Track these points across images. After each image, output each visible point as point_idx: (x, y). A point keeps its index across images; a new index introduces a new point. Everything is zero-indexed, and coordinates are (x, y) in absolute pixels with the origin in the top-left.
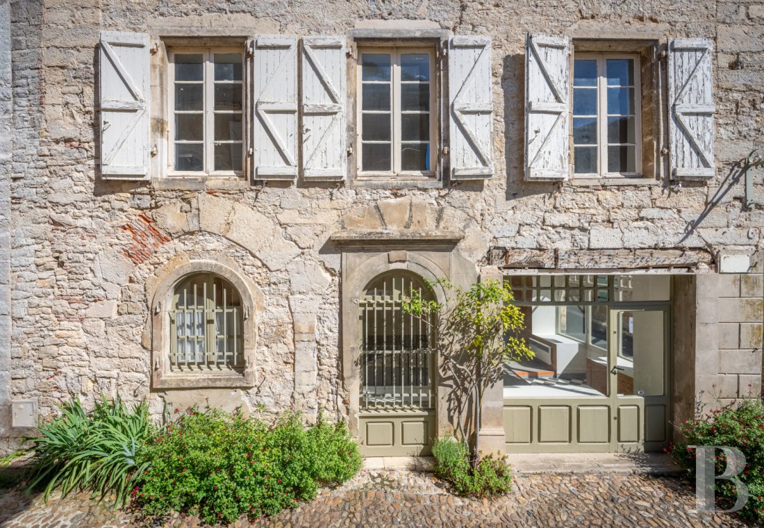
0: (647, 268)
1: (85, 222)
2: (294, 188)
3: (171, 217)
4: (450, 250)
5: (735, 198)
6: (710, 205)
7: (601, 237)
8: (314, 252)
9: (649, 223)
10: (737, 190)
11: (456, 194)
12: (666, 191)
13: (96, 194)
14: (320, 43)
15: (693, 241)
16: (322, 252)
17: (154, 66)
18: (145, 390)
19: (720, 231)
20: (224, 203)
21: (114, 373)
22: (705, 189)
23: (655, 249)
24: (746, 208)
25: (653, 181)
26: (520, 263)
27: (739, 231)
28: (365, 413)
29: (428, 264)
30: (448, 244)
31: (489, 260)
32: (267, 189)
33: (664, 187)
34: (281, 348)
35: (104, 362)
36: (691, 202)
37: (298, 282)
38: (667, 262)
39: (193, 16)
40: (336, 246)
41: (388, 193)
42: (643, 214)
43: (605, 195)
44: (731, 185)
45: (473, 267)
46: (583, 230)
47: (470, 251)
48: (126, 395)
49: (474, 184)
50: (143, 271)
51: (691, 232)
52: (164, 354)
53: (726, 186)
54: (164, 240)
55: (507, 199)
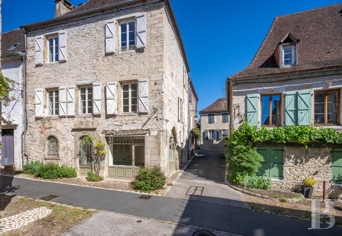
0: (135, 135)
1: (34, 126)
2: (66, 118)
3: (47, 125)
4: (94, 131)
5: (155, 117)
6: (149, 119)
7: (125, 128)
8: (70, 131)
9: (135, 124)
10: (155, 115)
11: (96, 118)
12: (139, 116)
13: (36, 120)
14: (70, 87)
15: (144, 128)
16: (71, 131)
17: (44, 95)
18: (43, 159)
19: (151, 125)
20: (55, 121)
21: (39, 156)
22: (147, 115)
23: (137, 130)
24: (157, 120)
25: (136, 114)
26: (109, 134)
27: (155, 125)
28: (80, 166)
29: (90, 133)
30: (94, 129)
31: (103, 133)
32: (62, 118)
33: (139, 115)
34: (65, 152)
35: (37, 154)
36: (144, 118)
37: (68, 138)
38: (140, 133)
39: (50, 84)
40: (74, 130)
41: (83, 118)
42: (134, 122)
43: (126, 118)
44: (154, 114)
45: (99, 135)
46: (121, 126)
47: (99, 131)
48: (40, 161)
49: (99, 116)
50: (43, 135)
51: (144, 126)
52: (46, 152)
53: (152, 114)
54: (46, 129)
55: (106, 119)
